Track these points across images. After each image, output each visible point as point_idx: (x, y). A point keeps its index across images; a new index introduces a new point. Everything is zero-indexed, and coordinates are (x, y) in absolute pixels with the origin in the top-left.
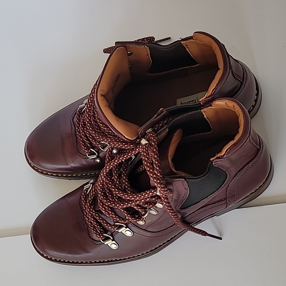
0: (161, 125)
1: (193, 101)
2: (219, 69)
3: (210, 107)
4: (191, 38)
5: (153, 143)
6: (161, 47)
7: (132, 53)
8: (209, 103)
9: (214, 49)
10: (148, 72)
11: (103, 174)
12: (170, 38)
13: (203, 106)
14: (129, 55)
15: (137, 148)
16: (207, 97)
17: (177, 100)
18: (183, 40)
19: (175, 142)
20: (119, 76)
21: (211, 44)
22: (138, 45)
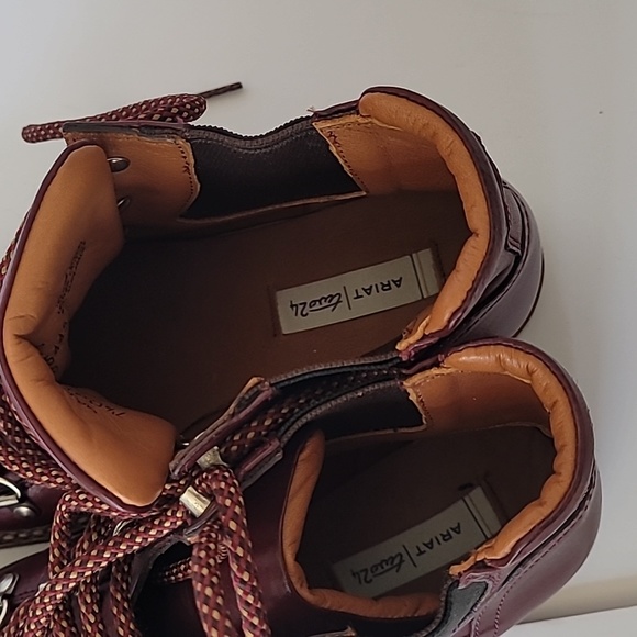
0: (251, 435)
1: (333, 297)
2: (470, 233)
3: (434, 371)
4: (351, 108)
5: (233, 525)
6: (238, 143)
7: (126, 163)
8: (431, 353)
9: (444, 154)
10: (181, 216)
11: (43, 610)
12: (238, 86)
13: (408, 365)
14: (114, 168)
15: (167, 518)
16: (424, 337)
17: (278, 293)
18: (319, 116)
19: (301, 486)
20: (82, 246)
21: (435, 134)
22: (150, 135)
